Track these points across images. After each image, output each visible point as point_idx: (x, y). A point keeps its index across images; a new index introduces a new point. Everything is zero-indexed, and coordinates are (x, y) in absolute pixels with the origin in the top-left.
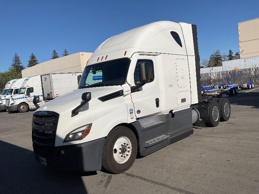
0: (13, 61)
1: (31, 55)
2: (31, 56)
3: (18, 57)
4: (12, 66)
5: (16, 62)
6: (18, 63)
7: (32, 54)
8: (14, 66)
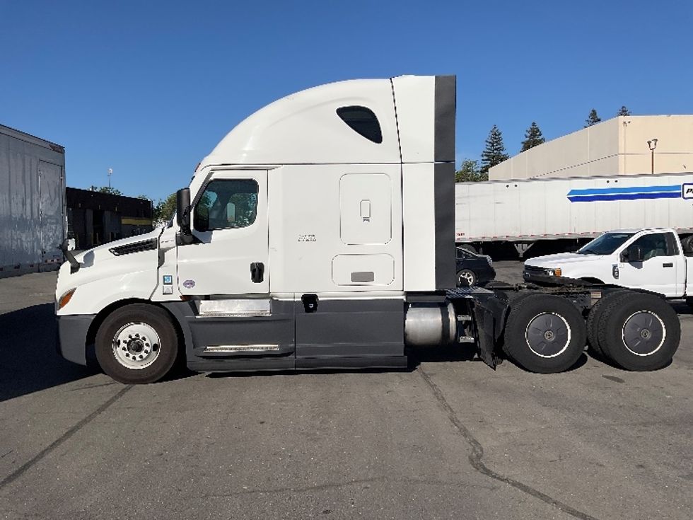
0: (488, 144)
1: (529, 127)
2: (529, 129)
3: (499, 134)
4: (482, 156)
5: (493, 146)
6: (496, 149)
7: (534, 124)
8: (488, 156)
